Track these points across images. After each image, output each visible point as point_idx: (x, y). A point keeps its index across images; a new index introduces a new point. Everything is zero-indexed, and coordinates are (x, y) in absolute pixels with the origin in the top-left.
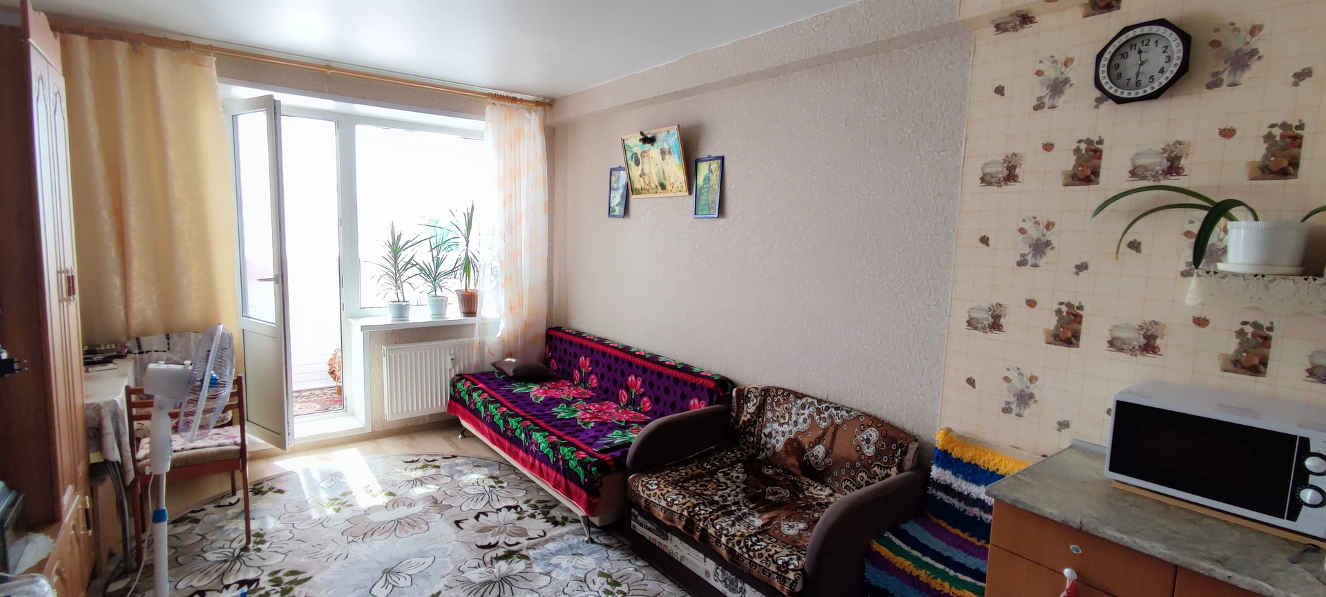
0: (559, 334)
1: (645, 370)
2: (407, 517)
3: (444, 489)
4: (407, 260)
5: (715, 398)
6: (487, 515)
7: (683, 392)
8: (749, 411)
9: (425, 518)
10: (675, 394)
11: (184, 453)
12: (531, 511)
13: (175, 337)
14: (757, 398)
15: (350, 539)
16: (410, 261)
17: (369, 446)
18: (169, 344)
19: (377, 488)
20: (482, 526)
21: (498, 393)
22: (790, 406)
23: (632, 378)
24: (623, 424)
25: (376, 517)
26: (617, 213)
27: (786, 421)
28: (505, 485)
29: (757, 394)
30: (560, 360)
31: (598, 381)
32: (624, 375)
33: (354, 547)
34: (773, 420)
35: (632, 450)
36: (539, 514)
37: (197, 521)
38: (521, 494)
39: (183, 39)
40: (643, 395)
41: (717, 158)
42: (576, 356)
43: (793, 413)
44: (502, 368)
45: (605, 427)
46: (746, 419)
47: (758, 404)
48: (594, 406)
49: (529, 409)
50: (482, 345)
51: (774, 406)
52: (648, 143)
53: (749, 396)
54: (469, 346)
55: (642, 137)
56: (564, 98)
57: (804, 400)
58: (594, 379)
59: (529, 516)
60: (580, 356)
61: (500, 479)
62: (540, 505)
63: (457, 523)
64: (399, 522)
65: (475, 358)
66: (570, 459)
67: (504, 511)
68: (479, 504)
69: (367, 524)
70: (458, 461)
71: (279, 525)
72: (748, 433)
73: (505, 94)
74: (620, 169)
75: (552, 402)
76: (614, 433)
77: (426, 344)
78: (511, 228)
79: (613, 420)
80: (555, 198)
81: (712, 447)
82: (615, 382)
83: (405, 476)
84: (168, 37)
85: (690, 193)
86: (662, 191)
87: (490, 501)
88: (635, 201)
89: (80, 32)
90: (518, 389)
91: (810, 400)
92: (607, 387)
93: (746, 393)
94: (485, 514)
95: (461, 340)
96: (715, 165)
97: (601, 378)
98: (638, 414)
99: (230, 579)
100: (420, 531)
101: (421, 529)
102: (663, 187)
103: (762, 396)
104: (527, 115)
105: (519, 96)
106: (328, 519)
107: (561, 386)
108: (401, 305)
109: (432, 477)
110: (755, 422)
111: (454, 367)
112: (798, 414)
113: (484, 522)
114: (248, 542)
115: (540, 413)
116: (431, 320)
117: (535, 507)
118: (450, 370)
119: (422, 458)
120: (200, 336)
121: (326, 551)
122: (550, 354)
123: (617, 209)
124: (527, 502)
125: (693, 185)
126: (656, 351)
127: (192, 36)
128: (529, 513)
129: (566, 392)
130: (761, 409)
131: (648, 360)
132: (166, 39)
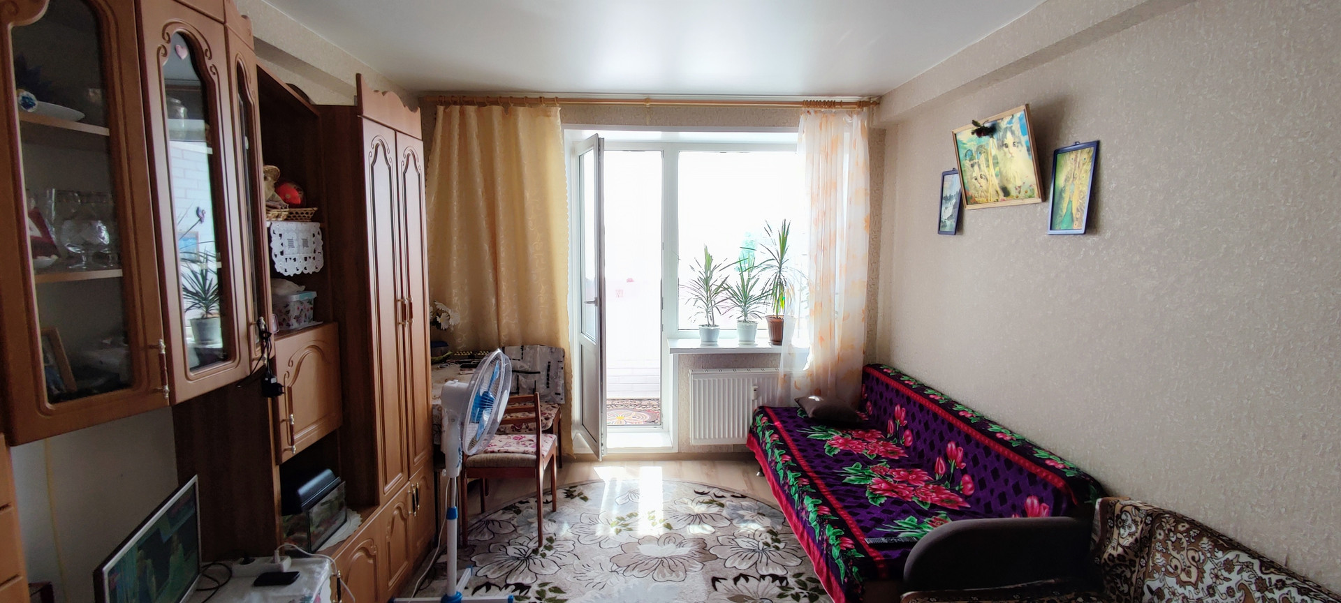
0: (876, 373)
1: (968, 438)
2: (671, 558)
3: (719, 534)
4: (719, 283)
5: (1064, 506)
6: (747, 580)
7: (1017, 483)
8: (1121, 541)
9: (686, 564)
10: (1006, 481)
11: (498, 455)
12: (797, 590)
13: (527, 348)
14: (1137, 525)
15: (615, 567)
16: (722, 284)
17: (673, 466)
18: (522, 354)
19: (660, 515)
20: (737, 593)
21: (791, 436)
22: (1202, 557)
23: (951, 446)
24: (926, 508)
25: (648, 550)
26: (947, 229)
27: (1193, 580)
28: (781, 546)
29: (1138, 519)
30: (875, 404)
31: (913, 439)
32: (944, 441)
33: (614, 578)
34: (1167, 570)
35: (914, 552)
36: (805, 596)
37: (518, 512)
38: (794, 562)
39: (537, 96)
40: (964, 472)
41: (1089, 144)
42: (892, 404)
43: (1208, 571)
44: (804, 406)
45: (899, 507)
46: (1115, 553)
47: (1138, 535)
48: (898, 473)
49: (817, 462)
50: (787, 378)
51: (1170, 547)
52: (985, 135)
53: (1124, 517)
54: (774, 377)
55: (976, 128)
56: (891, 93)
57: (1231, 555)
58: (908, 436)
59: (792, 595)
60: (896, 405)
61: (779, 537)
62: (810, 585)
63: (715, 580)
64: (662, 561)
65: (779, 391)
66: (834, 544)
67: (768, 579)
68: (745, 563)
69: (635, 554)
70: (745, 503)
71: (570, 535)
72: (1119, 576)
73: (822, 99)
74: (953, 172)
75: (848, 457)
76: (907, 520)
77: (731, 371)
78: (824, 247)
79: (915, 500)
80: (883, 212)
81: (1053, 581)
82: (932, 446)
83: (688, 508)
84: (528, 96)
85: (1044, 197)
86: (1005, 198)
87: (758, 562)
88: (971, 212)
89: (471, 103)
90: (816, 435)
91: (1244, 558)
92: (923, 450)
93: (1117, 511)
94: (746, 578)
95: (767, 370)
96: (1085, 157)
97: (917, 436)
98: (953, 497)
99: (511, 581)
100: (675, 579)
101: (678, 576)
102: (1006, 192)
103: (1147, 524)
104: (848, 119)
105: (838, 99)
106: (607, 539)
107: (868, 438)
108: (709, 329)
109: (712, 517)
110: (1133, 563)
111: (757, 397)
112: (1217, 577)
113: (741, 588)
114: (540, 545)
115: (827, 471)
116: (738, 346)
117: (803, 585)
118: (753, 400)
119: (713, 491)
120: (544, 349)
121: (591, 574)
122: (866, 395)
123: (948, 223)
124: (797, 575)
125: (1049, 188)
126: (990, 413)
127: (544, 92)
128: (793, 592)
129: (871, 447)
130: (1143, 544)
131: (973, 426)
132: (526, 97)
